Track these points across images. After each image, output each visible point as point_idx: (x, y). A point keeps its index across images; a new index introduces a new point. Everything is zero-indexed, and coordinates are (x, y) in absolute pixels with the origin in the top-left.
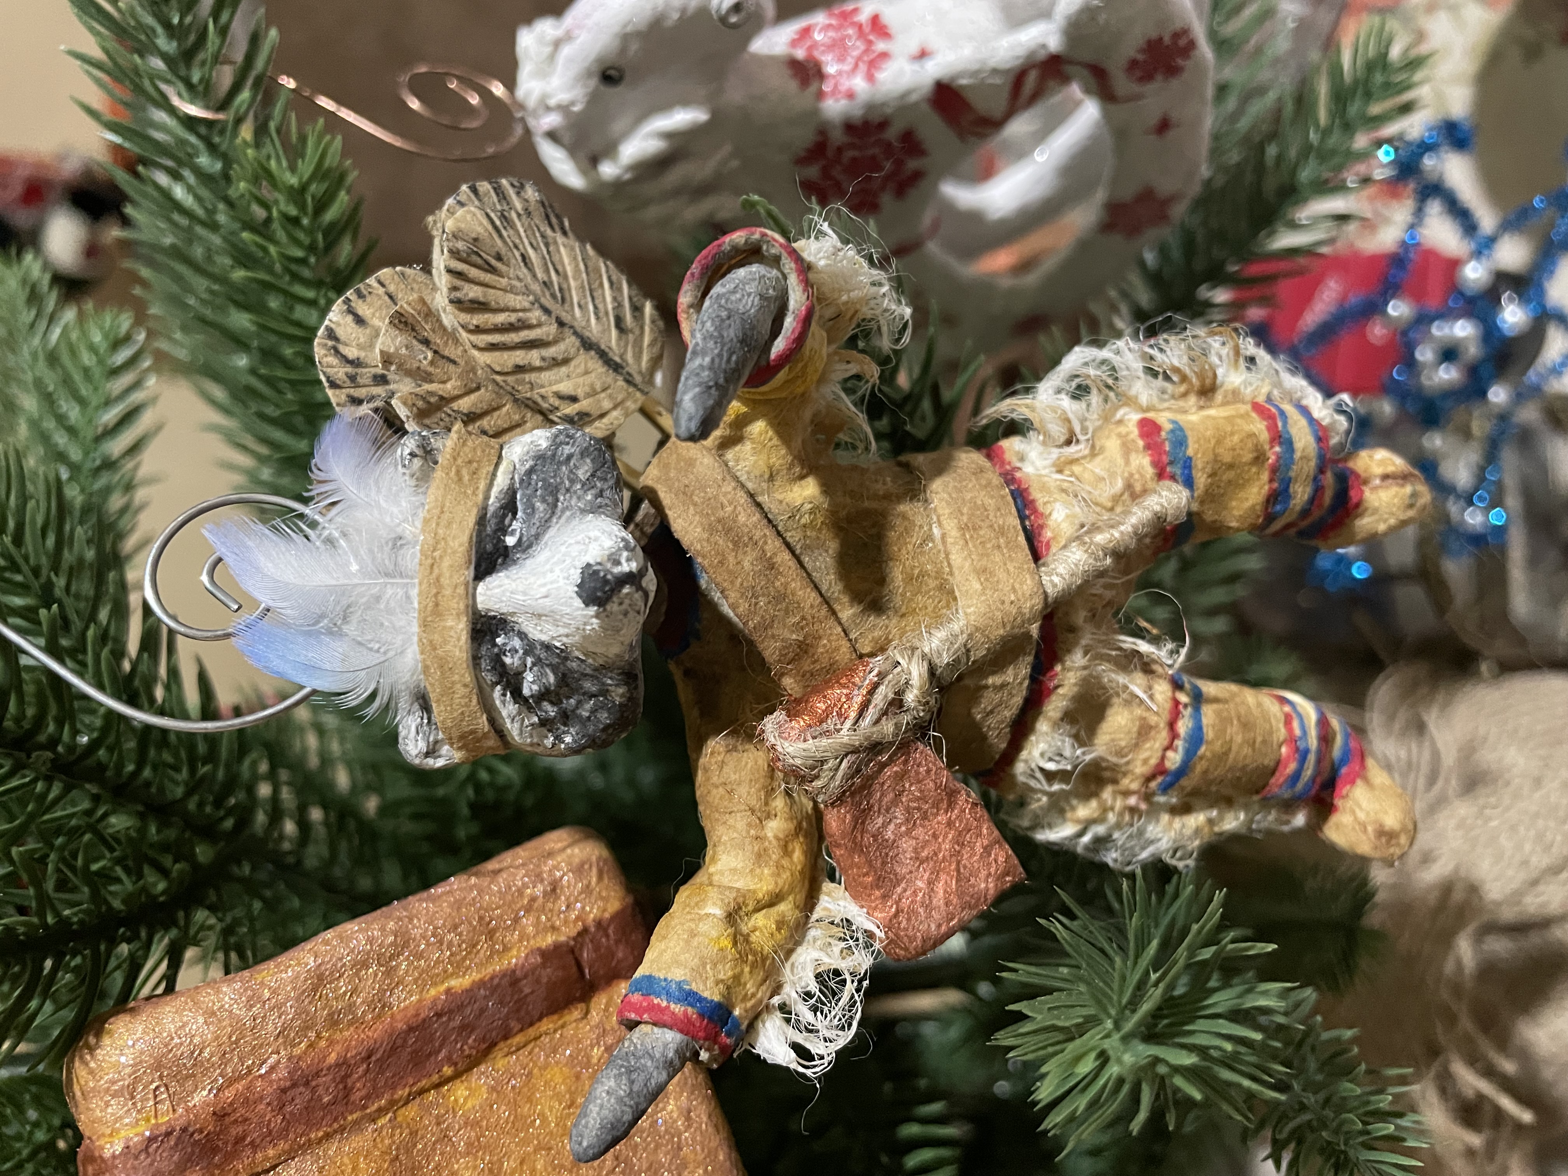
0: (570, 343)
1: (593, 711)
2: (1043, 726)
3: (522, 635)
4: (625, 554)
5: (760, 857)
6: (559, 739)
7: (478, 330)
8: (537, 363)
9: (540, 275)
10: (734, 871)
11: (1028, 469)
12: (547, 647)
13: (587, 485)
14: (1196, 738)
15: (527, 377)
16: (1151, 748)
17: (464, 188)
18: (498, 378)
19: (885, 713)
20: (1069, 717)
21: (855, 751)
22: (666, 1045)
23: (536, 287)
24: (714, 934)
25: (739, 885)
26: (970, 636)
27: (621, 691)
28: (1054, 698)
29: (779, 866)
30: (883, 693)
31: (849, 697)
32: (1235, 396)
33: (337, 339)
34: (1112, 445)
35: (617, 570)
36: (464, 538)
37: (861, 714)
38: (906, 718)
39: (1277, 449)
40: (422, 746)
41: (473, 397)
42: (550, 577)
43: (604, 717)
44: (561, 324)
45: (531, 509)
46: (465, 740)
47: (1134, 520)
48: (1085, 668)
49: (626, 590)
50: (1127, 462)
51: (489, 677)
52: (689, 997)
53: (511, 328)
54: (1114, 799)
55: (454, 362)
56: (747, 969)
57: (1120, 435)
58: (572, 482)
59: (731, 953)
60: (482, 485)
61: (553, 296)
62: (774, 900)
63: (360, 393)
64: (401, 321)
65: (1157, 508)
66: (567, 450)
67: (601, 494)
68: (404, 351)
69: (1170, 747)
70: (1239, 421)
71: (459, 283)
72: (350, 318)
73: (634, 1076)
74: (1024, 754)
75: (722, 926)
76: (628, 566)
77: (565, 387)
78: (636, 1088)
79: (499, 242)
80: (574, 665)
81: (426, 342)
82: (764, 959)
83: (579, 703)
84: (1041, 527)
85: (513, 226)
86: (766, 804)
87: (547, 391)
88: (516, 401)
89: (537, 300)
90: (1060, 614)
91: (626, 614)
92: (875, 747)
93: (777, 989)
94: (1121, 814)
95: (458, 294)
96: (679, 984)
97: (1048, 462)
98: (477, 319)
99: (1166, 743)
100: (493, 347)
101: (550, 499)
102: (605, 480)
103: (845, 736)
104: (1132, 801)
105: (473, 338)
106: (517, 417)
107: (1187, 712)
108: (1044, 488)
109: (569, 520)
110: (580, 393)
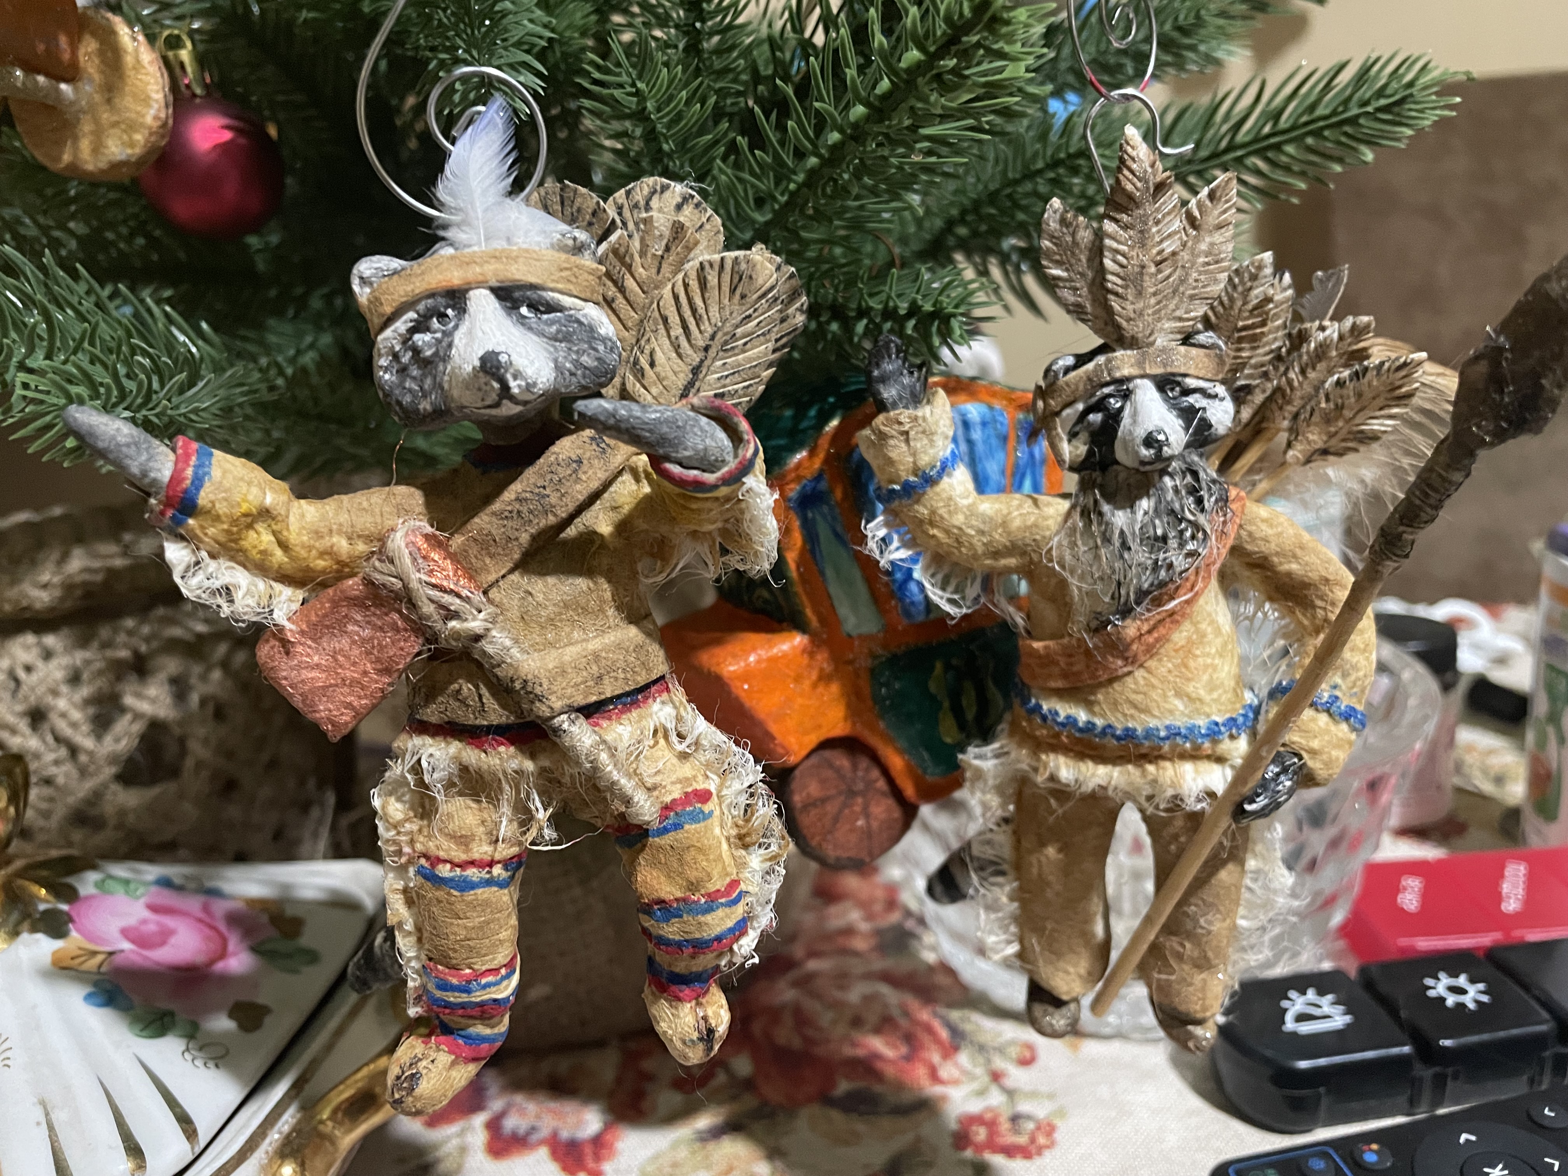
0: (696, 358)
1: (410, 390)
2: (455, 747)
3: (456, 327)
4: (523, 383)
5: (318, 535)
6: (386, 369)
7: (686, 286)
8: (672, 333)
9: (739, 331)
10: (303, 516)
11: (656, 706)
12: (450, 346)
13: (577, 364)
14: (466, 885)
15: (661, 327)
16: (450, 848)
17: (793, 269)
18: (655, 305)
19: (442, 606)
20: (464, 769)
21: (406, 587)
22: (159, 470)
23: (728, 327)
24: (250, 497)
25: (292, 519)
26: (511, 665)
27: (428, 407)
28: (477, 751)
29: (310, 548)
30: (455, 603)
31: (447, 577)
32: (741, 865)
33: (662, 192)
34: (686, 770)
35: (509, 377)
36: (518, 276)
37: (434, 586)
38: (439, 626)
39: (703, 900)
40: (367, 273)
41: (637, 289)
42: (498, 334)
43: (407, 399)
44: (706, 349)
45: (552, 322)
46: (375, 301)
47: (623, 781)
48: (505, 773)
49: (496, 385)
50: (673, 783)
51: (421, 307)
52: (198, 482)
53: (694, 311)
54: (406, 833)
55: (659, 272)
56: (225, 526)
57: (695, 777)
58: (577, 352)
59: (237, 512)
60: (560, 286)
61: (726, 343)
62: (283, 545)
63: (627, 213)
64: (678, 229)
65: (636, 799)
66: (601, 348)
67: (572, 374)
68: (657, 233)
69: (455, 865)
70: (720, 866)
71: (717, 268)
72: (679, 200)
73: (133, 448)
74: (428, 740)
75: (256, 503)
76: (515, 386)
77: (659, 357)
78: (124, 449)
79: (755, 296)
80: (441, 368)
81: (667, 249)
82: (236, 541)
83: (414, 378)
84: (610, 719)
85: (770, 308)
86: (359, 536)
87: (654, 344)
88: (642, 321)
89: (719, 329)
90: (544, 743)
91: (480, 389)
92: (412, 605)
93: (213, 556)
94: (395, 842)
95: (707, 266)
96: (208, 473)
97: (663, 721)
98: (694, 284)
99: (456, 860)
100: (676, 298)
101: (560, 336)
102: (584, 377)
103: (415, 577)
104: (407, 849)
105: (680, 283)
106: (630, 324)
107: (484, 875)
108: (641, 718)
109: (546, 350)
110: (658, 369)
